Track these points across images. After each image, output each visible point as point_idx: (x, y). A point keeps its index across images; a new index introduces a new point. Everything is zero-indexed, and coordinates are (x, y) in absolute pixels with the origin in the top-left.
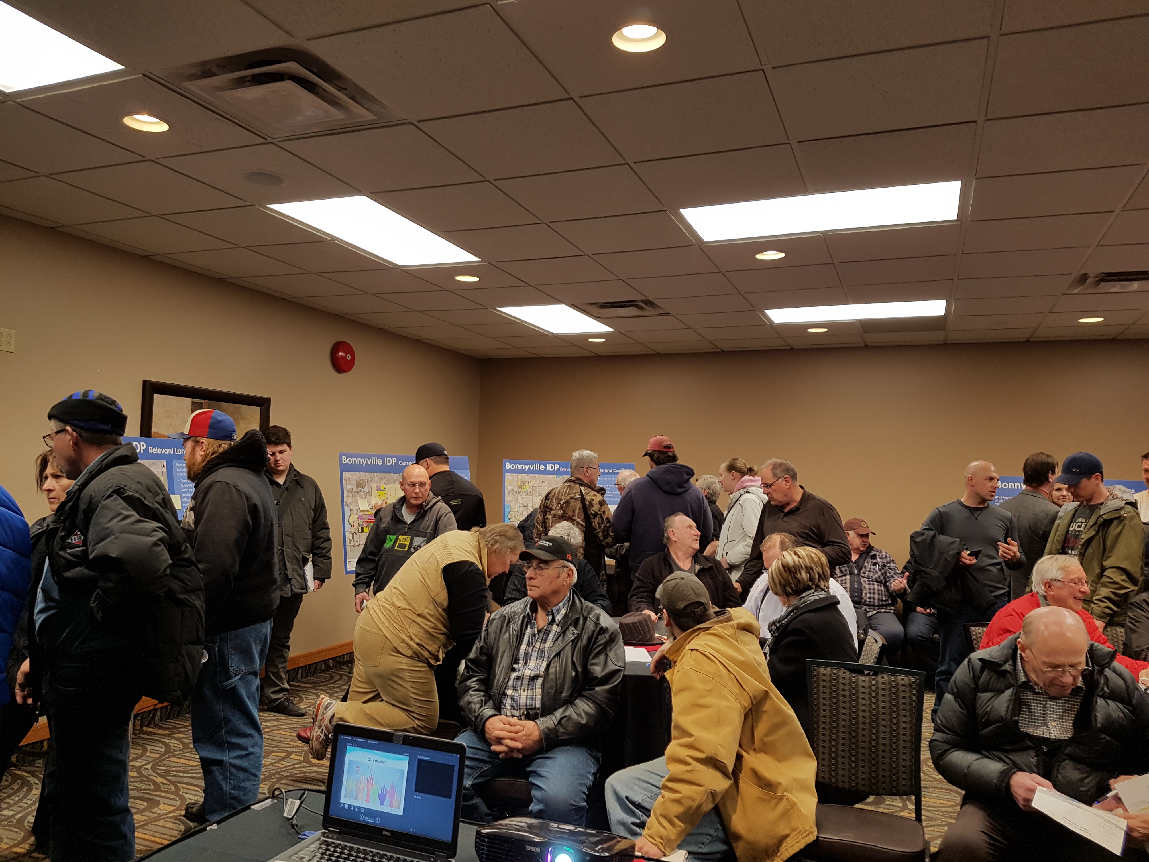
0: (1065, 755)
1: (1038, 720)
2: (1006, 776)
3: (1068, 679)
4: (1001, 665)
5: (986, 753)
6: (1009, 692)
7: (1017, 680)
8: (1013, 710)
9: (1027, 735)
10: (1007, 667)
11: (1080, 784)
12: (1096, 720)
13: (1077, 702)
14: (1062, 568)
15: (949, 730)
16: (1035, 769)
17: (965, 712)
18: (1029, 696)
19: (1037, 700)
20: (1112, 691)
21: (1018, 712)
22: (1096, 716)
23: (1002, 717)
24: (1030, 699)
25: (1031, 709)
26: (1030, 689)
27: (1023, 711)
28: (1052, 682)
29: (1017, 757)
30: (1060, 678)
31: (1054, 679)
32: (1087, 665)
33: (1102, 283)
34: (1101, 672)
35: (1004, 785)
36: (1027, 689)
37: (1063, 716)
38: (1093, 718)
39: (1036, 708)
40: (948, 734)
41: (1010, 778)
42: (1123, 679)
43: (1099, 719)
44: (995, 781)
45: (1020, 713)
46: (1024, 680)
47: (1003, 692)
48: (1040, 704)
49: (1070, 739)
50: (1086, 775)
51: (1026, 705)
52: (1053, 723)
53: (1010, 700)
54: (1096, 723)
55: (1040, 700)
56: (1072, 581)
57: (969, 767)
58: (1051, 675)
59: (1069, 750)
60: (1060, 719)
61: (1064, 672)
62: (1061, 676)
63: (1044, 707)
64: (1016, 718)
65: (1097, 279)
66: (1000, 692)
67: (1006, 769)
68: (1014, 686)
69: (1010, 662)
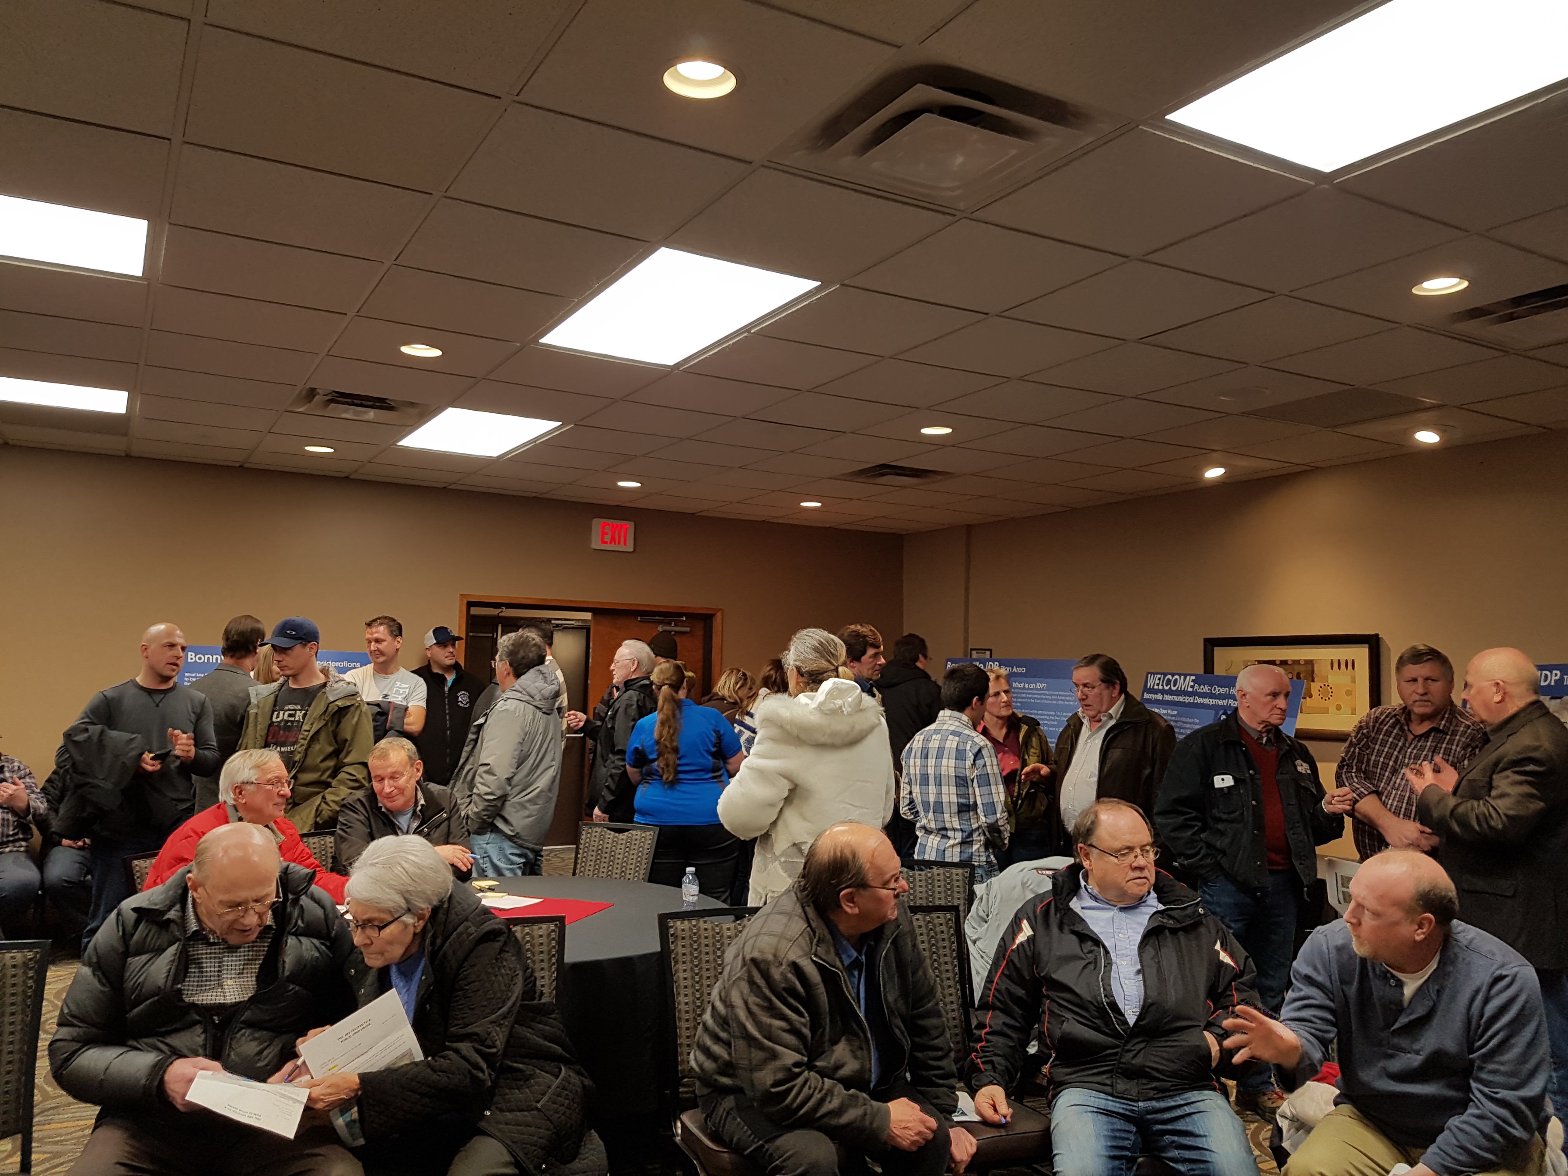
0: (241, 1022)
1: (210, 981)
2: (159, 1069)
3: (252, 920)
4: (164, 913)
5: (135, 1044)
6: (172, 950)
7: (186, 931)
8: (176, 974)
9: (193, 1005)
10: (172, 914)
11: (257, 1058)
12: (284, 967)
13: (264, 946)
14: (257, 767)
15: (82, 1021)
16: (201, 1051)
17: (106, 989)
18: (202, 951)
19: (211, 953)
20: (308, 925)
21: (182, 976)
22: (284, 962)
23: (159, 988)
24: (202, 954)
25: (202, 967)
26: (202, 940)
27: (191, 972)
28: (232, 927)
29: (175, 1041)
30: (242, 920)
31: (235, 921)
32: (278, 896)
33: (333, 405)
34: (296, 901)
35: (156, 1083)
36: (198, 940)
37: (243, 969)
38: (280, 965)
39: (209, 965)
40: (80, 1027)
41: (165, 1072)
42: (323, 907)
43: (287, 966)
44: (143, 1082)
45: (185, 976)
46: (195, 929)
47: (165, 950)
48: (215, 958)
49: (250, 998)
50: (266, 1044)
51: (195, 963)
52: (230, 982)
53: (173, 961)
54: (283, 970)
55: (215, 953)
56: (269, 782)
57: (107, 1069)
58: (230, 917)
59: (247, 1015)
60: (239, 974)
61: (246, 911)
62: (243, 917)
63: (220, 962)
64: (179, 986)
65: (327, 398)
66: (160, 951)
67: (159, 1061)
68: (179, 940)
69: (178, 907)
